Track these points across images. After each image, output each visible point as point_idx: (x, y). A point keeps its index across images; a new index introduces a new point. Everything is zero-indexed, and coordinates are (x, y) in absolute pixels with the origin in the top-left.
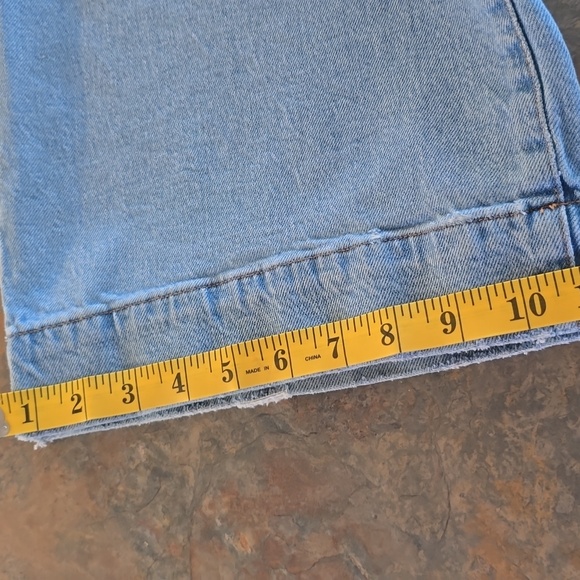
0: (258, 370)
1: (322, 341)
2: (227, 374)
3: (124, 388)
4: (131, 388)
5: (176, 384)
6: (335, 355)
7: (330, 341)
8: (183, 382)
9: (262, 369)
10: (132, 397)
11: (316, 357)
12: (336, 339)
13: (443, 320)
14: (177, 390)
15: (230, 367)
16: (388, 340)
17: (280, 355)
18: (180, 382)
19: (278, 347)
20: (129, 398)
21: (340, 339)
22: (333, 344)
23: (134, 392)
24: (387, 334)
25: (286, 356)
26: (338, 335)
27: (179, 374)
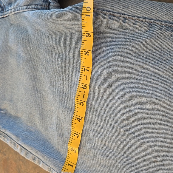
0: (84, 95)
1: (84, 73)
2: (82, 104)
3: (75, 135)
4: (75, 133)
5: (79, 120)
6: (88, 71)
7: (84, 71)
8: (79, 118)
9: (84, 93)
10: (77, 134)
11: (87, 77)
12: (84, 69)
13: (87, 36)
14: (80, 120)
15: (80, 102)
16: (88, 54)
17: (83, 87)
18: (79, 119)
19: (81, 86)
20: (77, 136)
21: (85, 68)
22: (85, 70)
23: (77, 133)
24: (86, 53)
25: (84, 85)
26: (83, 68)
27: (77, 118)
